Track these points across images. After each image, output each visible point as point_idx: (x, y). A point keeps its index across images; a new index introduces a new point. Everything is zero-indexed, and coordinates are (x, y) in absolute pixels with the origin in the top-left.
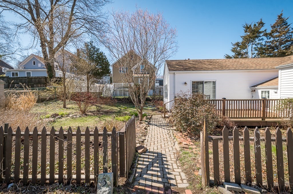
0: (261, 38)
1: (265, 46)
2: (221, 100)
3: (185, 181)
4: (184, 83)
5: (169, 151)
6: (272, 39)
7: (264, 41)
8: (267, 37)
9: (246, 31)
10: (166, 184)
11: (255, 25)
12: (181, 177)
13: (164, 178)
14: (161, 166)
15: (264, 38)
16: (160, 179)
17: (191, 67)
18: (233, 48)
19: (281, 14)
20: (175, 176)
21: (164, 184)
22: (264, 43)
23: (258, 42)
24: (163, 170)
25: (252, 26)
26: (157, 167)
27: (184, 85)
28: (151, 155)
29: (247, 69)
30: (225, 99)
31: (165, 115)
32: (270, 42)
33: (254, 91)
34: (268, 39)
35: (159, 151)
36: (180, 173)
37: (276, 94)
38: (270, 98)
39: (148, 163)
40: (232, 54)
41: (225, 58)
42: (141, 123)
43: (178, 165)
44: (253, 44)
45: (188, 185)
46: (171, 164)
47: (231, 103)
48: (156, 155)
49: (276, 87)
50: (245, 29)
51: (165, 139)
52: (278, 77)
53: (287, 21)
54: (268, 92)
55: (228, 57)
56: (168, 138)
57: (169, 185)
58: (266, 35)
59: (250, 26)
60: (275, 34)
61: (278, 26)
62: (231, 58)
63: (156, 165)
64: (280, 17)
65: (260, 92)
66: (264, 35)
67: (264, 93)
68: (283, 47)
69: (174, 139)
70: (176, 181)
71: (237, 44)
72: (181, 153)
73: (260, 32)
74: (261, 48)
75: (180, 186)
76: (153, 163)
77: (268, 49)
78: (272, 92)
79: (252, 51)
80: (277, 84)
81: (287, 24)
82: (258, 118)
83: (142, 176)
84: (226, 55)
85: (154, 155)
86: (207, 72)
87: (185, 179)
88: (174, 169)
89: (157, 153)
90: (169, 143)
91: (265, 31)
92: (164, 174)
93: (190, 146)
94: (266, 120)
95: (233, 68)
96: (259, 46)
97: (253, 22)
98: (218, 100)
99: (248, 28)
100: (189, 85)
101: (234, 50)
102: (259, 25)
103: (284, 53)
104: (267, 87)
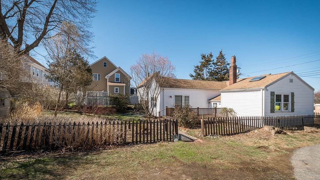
0: (211, 65)
1: (213, 71)
2: (197, 109)
4: (170, 96)
6: (217, 67)
7: (212, 67)
8: (214, 65)
9: (203, 59)
11: (208, 56)
15: (213, 65)
17: (174, 85)
19: (222, 51)
22: (213, 69)
23: (209, 68)
25: (206, 56)
27: (170, 98)
29: (205, 89)
30: (198, 108)
32: (216, 68)
33: (210, 103)
37: (220, 105)
38: (217, 108)
40: (194, 74)
44: (207, 68)
49: (219, 101)
50: (202, 56)
52: (220, 95)
53: (224, 56)
54: (217, 103)
58: (214, 64)
59: (205, 55)
60: (218, 64)
61: (220, 58)
64: (221, 53)
65: (212, 103)
67: (214, 104)
68: (223, 73)
71: (197, 67)
72: (188, 133)
73: (210, 61)
74: (211, 72)
77: (215, 73)
78: (218, 103)
79: (206, 73)
80: (220, 100)
81: (224, 58)
84: (191, 74)
86: (184, 90)
91: (213, 60)
95: (199, 88)
96: (210, 70)
97: (207, 54)
98: (195, 109)
99: (204, 57)
100: (173, 98)
101: (195, 71)
102: (210, 56)
103: (223, 78)
104: (216, 101)
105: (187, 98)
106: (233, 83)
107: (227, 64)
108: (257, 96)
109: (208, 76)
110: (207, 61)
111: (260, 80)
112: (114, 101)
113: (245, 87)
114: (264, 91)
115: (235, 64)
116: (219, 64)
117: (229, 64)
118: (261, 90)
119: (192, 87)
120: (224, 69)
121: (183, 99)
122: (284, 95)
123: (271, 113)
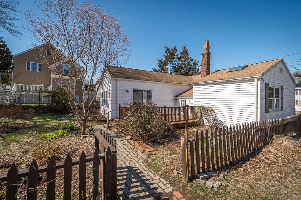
0: (175, 60)
1: (177, 66)
3: (168, 185)
4: (126, 90)
5: (137, 161)
6: (181, 62)
7: (177, 62)
9: (166, 53)
10: (155, 195)
11: (172, 49)
12: (162, 183)
13: (150, 190)
14: (140, 179)
15: (177, 60)
16: (147, 193)
17: (131, 76)
18: (158, 64)
19: (185, 46)
20: (157, 184)
21: (154, 195)
22: (177, 64)
23: (174, 62)
24: (143, 182)
25: (170, 49)
26: (137, 182)
27: (127, 93)
28: (122, 172)
29: (172, 82)
31: (108, 125)
32: (180, 64)
33: (177, 99)
34: (179, 62)
35: (127, 165)
36: (159, 180)
37: (189, 102)
39: (124, 181)
40: (158, 68)
41: (153, 71)
42: (84, 137)
43: (153, 172)
44: (171, 63)
45: (172, 188)
46: (147, 174)
47: (162, 109)
48: (127, 170)
49: (189, 97)
50: (165, 50)
51: (125, 151)
53: (188, 51)
54: (185, 100)
55: (155, 70)
56: (127, 149)
57: (158, 194)
58: (178, 58)
59: (169, 49)
61: (184, 54)
62: (157, 71)
63: (133, 180)
64: (184, 47)
65: (180, 100)
66: (177, 58)
67: (182, 101)
68: (187, 69)
69: (134, 148)
70: (161, 188)
71: (161, 61)
72: (149, 161)
73: (175, 56)
74: (175, 67)
75: (167, 191)
76: (130, 179)
77: (179, 69)
78: (187, 100)
79: (170, 68)
81: (188, 53)
82: (183, 120)
83: (128, 197)
84: (154, 68)
85: (125, 170)
86: (146, 82)
87: (167, 184)
88: (153, 178)
89: (127, 167)
90: (132, 154)
91: (178, 55)
92: (147, 186)
93: (153, 152)
94: (189, 121)
95: (164, 81)
96: (174, 65)
97: (171, 47)
98: (161, 108)
99: (167, 50)
100: (131, 93)
101: (159, 65)
102: (174, 50)
103: (188, 73)
104: (185, 97)
105: (150, 93)
106: (206, 74)
107: (190, 60)
108: (248, 89)
109: (172, 71)
110: (171, 55)
111: (243, 69)
112: (53, 97)
113: (227, 78)
114: (259, 82)
115: (208, 51)
116: (183, 59)
117: (192, 60)
118: (256, 80)
119: (156, 80)
120: (188, 65)
121: (145, 94)
122: (276, 88)
123: (265, 112)
